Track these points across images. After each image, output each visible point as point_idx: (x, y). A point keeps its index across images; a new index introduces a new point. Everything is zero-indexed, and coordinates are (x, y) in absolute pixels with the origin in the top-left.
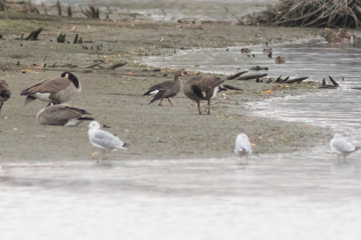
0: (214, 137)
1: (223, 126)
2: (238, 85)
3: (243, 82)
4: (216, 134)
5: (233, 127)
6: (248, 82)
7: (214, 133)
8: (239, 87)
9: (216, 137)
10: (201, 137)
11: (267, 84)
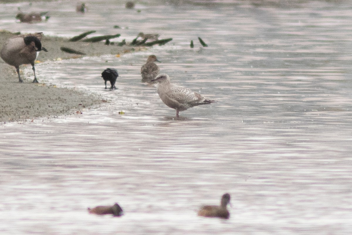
0: (25, 110)
1: (42, 96)
2: (81, 47)
3: (88, 44)
4: (28, 105)
5: (54, 98)
6: (95, 45)
7: (27, 105)
8: (81, 50)
9: (28, 109)
10: (8, 109)
11: (119, 47)
